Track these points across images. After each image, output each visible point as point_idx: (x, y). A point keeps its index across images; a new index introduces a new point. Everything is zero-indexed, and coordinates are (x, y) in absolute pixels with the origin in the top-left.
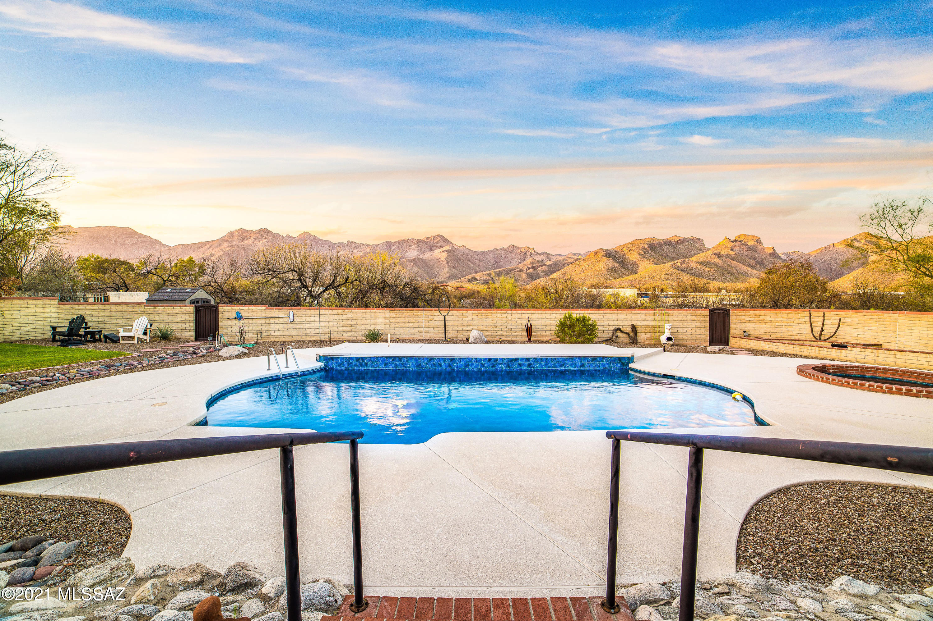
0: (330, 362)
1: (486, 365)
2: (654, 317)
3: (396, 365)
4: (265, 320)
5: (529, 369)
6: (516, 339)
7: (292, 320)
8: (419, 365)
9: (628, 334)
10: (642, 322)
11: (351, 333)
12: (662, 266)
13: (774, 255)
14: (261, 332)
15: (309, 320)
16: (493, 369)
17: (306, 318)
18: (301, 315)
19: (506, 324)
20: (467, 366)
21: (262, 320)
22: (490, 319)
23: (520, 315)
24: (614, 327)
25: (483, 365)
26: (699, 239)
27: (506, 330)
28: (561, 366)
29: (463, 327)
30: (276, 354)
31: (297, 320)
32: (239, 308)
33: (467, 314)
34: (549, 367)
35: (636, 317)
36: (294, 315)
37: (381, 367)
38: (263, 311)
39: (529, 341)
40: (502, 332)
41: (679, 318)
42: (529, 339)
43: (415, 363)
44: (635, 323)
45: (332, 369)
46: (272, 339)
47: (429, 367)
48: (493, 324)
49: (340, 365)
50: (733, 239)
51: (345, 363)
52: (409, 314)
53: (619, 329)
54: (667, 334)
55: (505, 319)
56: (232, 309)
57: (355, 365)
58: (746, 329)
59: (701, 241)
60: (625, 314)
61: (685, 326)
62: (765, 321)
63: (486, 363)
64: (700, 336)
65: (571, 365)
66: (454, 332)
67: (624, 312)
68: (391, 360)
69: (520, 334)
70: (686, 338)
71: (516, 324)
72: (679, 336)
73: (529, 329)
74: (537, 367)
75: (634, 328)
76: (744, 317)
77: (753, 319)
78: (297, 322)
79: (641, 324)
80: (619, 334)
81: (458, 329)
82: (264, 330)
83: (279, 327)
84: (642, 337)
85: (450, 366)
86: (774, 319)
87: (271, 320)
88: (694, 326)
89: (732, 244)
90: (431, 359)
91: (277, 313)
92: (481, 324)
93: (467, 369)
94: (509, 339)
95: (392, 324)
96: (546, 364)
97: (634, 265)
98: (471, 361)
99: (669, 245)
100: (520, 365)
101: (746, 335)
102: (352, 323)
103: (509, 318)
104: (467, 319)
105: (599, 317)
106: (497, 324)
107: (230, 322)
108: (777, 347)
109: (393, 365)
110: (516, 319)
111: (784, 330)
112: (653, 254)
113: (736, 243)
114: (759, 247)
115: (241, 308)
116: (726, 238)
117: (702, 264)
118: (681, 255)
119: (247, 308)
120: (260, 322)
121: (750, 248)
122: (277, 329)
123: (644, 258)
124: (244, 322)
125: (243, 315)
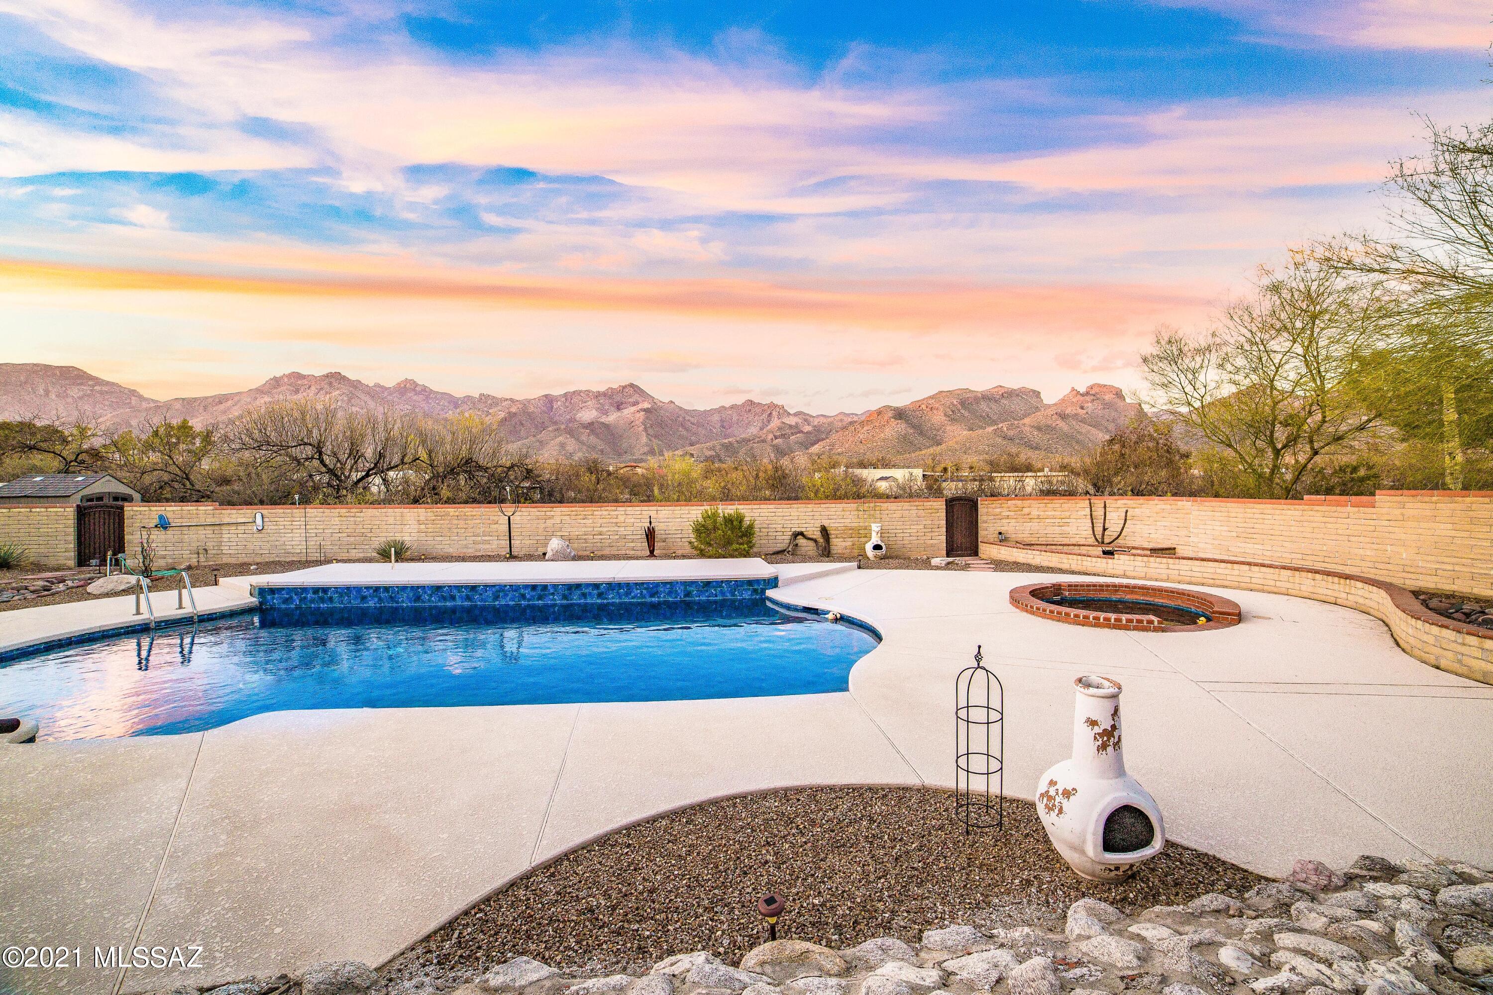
0: (269, 597)
1: (528, 596)
2: (856, 513)
3: (380, 599)
4: (213, 528)
5: (599, 601)
6: (632, 552)
7: (260, 528)
8: (418, 598)
9: (815, 541)
10: (838, 521)
11: (363, 547)
12: (980, 432)
13: (1142, 415)
14: (206, 550)
15: (291, 527)
16: (540, 602)
17: (285, 523)
18: (276, 519)
19: (616, 529)
20: (496, 598)
21: (208, 528)
22: (591, 521)
23: (638, 513)
24: (793, 530)
25: (523, 596)
26: (1034, 391)
27: (617, 537)
28: (652, 596)
29: (545, 533)
30: (193, 586)
31: (270, 527)
32: (163, 508)
33: (552, 513)
34: (633, 598)
35: (827, 513)
36: (266, 520)
37: (355, 603)
38: (209, 513)
39: (652, 554)
40: (610, 541)
41: (898, 514)
42: (652, 552)
43: (411, 595)
44: (826, 523)
45: (272, 608)
46: (226, 560)
47: (435, 601)
48: (596, 529)
49: (286, 601)
50: (1082, 390)
51: (295, 597)
52: (457, 514)
53: (802, 534)
54: (875, 540)
55: (614, 521)
56: (151, 510)
57: (312, 601)
58: (1003, 529)
59: (1037, 394)
60: (810, 510)
61: (908, 527)
62: (1030, 516)
63: (528, 593)
64: (931, 542)
65: (670, 593)
66: (531, 542)
67: (809, 506)
68: (371, 591)
69: (639, 545)
70: (910, 546)
71: (632, 528)
72: (898, 542)
73: (650, 535)
74: (613, 598)
75: (824, 531)
76: (998, 510)
77: (1012, 513)
78: (269, 531)
79: (837, 525)
80: (801, 541)
81: (538, 538)
82: (210, 545)
83: (237, 540)
84: (838, 544)
85: (468, 598)
86: (1042, 513)
87: (223, 528)
88: (922, 527)
89: (1082, 398)
90: (438, 588)
91: (234, 516)
92: (574, 529)
93: (496, 603)
94: (623, 552)
95: (430, 530)
96: (627, 594)
97: (938, 432)
98: (503, 590)
99: (989, 400)
100: (584, 595)
101: (1003, 539)
102: (363, 531)
103: (621, 518)
104: (552, 521)
105: (767, 514)
106: (601, 529)
107: (147, 533)
108: (1032, 556)
109: (376, 599)
110: (632, 520)
111: (1057, 530)
112: (966, 414)
113: (1088, 398)
114: (1120, 404)
115: (168, 508)
116: (1073, 389)
117: (1039, 429)
118: (1007, 415)
119: (179, 508)
120: (204, 532)
121: (1107, 405)
122: (235, 544)
123: (953, 420)
124: (173, 533)
125: (170, 521)
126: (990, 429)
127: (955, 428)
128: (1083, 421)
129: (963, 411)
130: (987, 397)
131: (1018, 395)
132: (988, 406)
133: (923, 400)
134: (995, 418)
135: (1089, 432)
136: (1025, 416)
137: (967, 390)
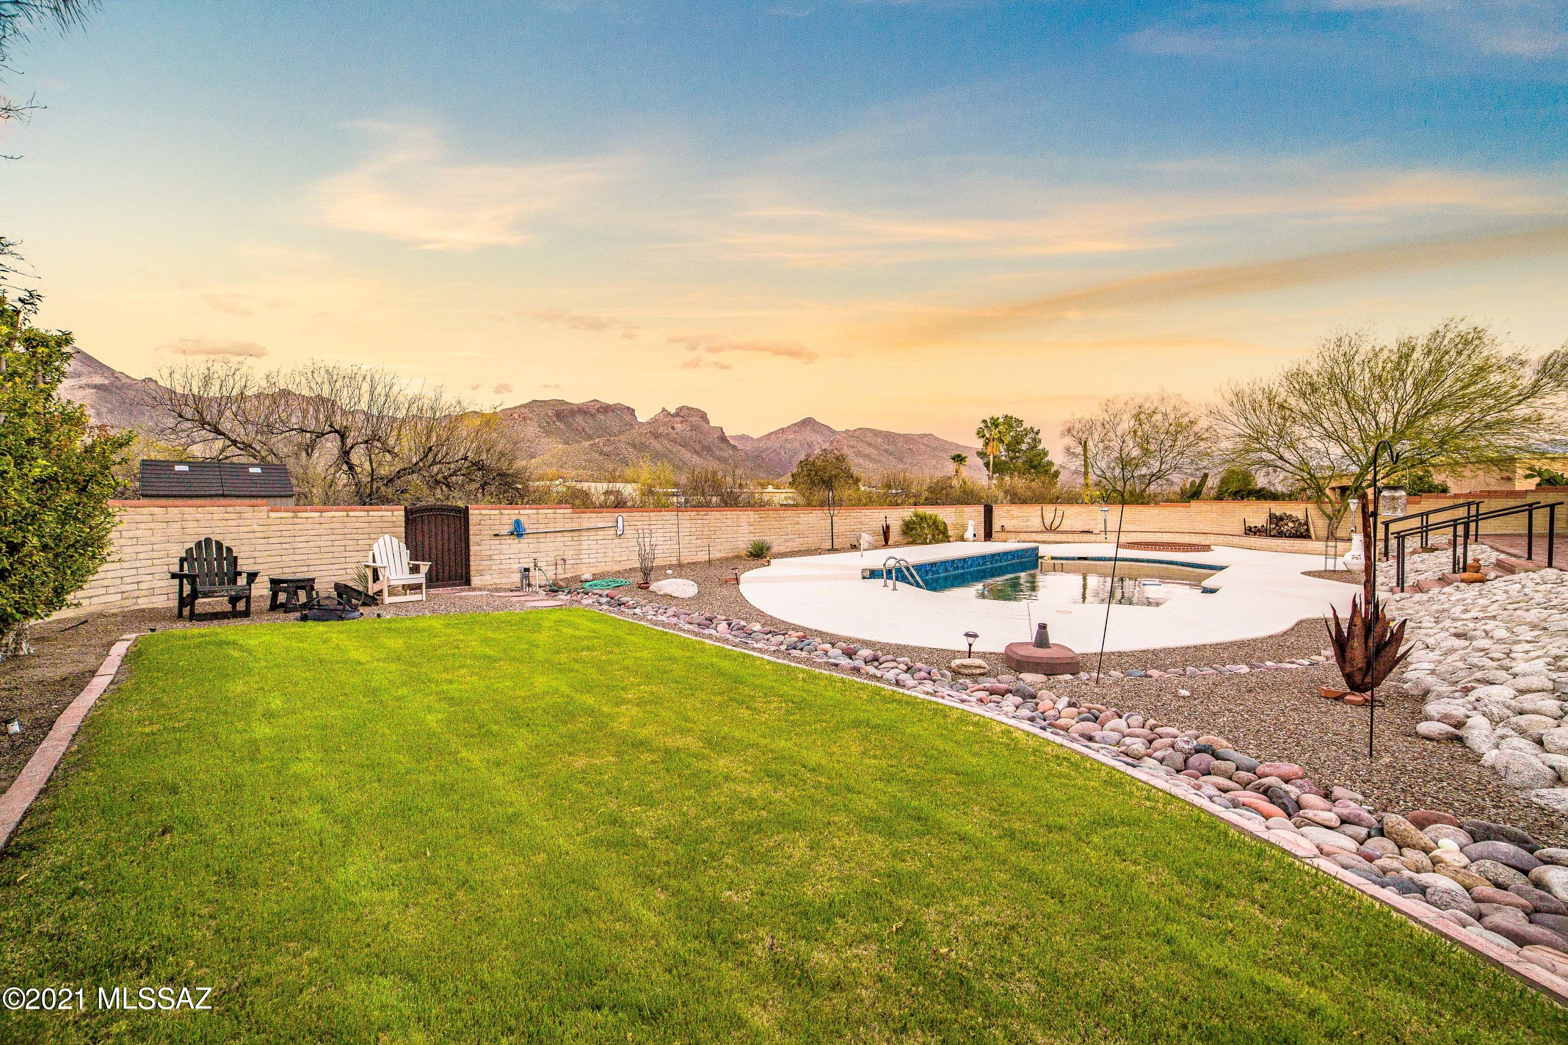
4: (569, 534)
7: (621, 533)
12: (576, 446)
13: (723, 439)
14: (564, 560)
15: (648, 531)
17: (643, 527)
19: (861, 526)
21: (565, 534)
23: (878, 514)
26: (629, 408)
31: (630, 531)
32: (517, 512)
36: (625, 524)
38: (566, 516)
39: (887, 544)
41: (968, 515)
42: (887, 542)
46: (584, 571)
48: (851, 527)
50: (673, 411)
55: (860, 520)
56: (501, 514)
58: (1003, 524)
59: (631, 411)
62: (1013, 516)
73: (886, 530)
76: (1000, 512)
77: (1004, 511)
78: (628, 536)
82: (568, 555)
83: (597, 546)
86: (1018, 514)
87: (583, 533)
88: (976, 523)
89: (672, 419)
91: (594, 520)
92: (841, 527)
95: (757, 531)
97: (532, 443)
99: (586, 413)
101: (1004, 529)
103: (863, 519)
106: (854, 527)
107: (498, 542)
110: (868, 520)
111: (1025, 524)
112: (562, 427)
113: (678, 419)
114: (707, 426)
115: (522, 512)
116: (664, 410)
117: (633, 446)
118: (604, 431)
119: (535, 511)
120: (562, 539)
121: (694, 428)
122: (594, 551)
123: (548, 433)
124: (528, 541)
125: (526, 526)
126: (587, 444)
127: (550, 440)
128: (674, 441)
129: (557, 423)
130: (583, 410)
131: (613, 411)
132: (584, 419)
133: (516, 408)
134: (590, 432)
135: (678, 451)
136: (621, 432)
137: (562, 402)
